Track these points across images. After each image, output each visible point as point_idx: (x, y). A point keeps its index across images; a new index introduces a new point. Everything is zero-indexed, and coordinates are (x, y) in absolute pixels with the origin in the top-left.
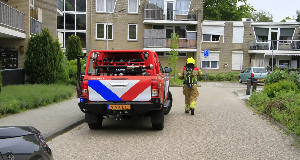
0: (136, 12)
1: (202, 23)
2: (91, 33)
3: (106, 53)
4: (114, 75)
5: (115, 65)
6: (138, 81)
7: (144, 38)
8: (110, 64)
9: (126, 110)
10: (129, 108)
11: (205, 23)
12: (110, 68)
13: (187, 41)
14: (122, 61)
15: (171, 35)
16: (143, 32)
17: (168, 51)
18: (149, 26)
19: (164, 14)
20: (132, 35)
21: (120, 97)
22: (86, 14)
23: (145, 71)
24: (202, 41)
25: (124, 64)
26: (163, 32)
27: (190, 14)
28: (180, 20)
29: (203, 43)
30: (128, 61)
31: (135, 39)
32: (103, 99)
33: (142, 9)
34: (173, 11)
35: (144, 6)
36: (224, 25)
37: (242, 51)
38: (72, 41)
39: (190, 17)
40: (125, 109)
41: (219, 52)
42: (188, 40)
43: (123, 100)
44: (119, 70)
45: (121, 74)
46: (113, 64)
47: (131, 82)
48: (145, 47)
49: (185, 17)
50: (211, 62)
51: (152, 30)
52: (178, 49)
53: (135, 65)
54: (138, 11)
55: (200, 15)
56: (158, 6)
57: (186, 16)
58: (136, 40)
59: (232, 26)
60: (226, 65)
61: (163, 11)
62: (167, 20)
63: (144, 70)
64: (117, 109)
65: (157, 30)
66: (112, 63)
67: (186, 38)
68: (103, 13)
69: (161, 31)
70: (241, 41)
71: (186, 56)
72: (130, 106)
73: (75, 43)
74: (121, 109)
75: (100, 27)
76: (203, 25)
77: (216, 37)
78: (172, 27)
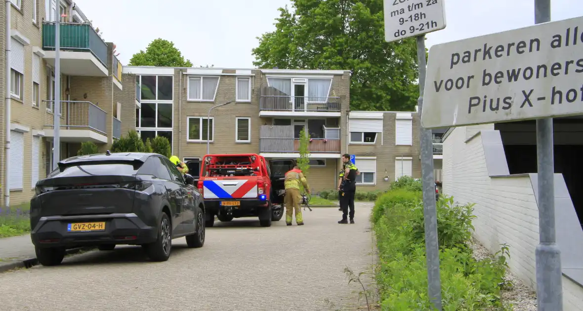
0: (248, 99)
1: (348, 114)
2: (179, 131)
3: (217, 157)
4: (225, 176)
5: (226, 168)
6: (247, 180)
7: (260, 139)
8: (222, 167)
9: (237, 206)
10: (239, 204)
11: (354, 114)
12: (222, 169)
13: (325, 142)
14: (232, 164)
15: (299, 134)
16: (259, 130)
17: (296, 158)
18: (268, 120)
19: (290, 102)
20: (243, 134)
21: (230, 194)
22: (172, 104)
23: (253, 173)
24: (350, 142)
25: (234, 167)
26: (290, 130)
27: (330, 102)
28: (315, 111)
29: (351, 145)
30: (237, 164)
31: (247, 139)
32: (217, 197)
33: (257, 95)
34: (303, 98)
35: (259, 90)
36: (382, 118)
37: (411, 156)
38: (157, 144)
39: (330, 106)
40: (235, 205)
41: (375, 158)
42: (326, 140)
43: (234, 197)
44: (229, 171)
45: (232, 175)
46: (225, 167)
47: (240, 182)
48: (263, 152)
49: (322, 106)
50: (363, 174)
51: (273, 126)
52: (309, 154)
53: (244, 167)
54: (252, 98)
55: (346, 103)
56: (281, 91)
57: (323, 104)
58: (249, 141)
59: (394, 119)
60: (386, 179)
61: (289, 98)
62: (295, 111)
63: (252, 171)
64: (229, 205)
65: (279, 127)
66: (223, 165)
67: (324, 138)
68: (199, 102)
69: (286, 128)
70: (409, 142)
71: (325, 165)
72: (239, 202)
73: (162, 148)
74: (232, 205)
75: (194, 122)
76: (350, 117)
77: (370, 136)
78: (304, 121)
